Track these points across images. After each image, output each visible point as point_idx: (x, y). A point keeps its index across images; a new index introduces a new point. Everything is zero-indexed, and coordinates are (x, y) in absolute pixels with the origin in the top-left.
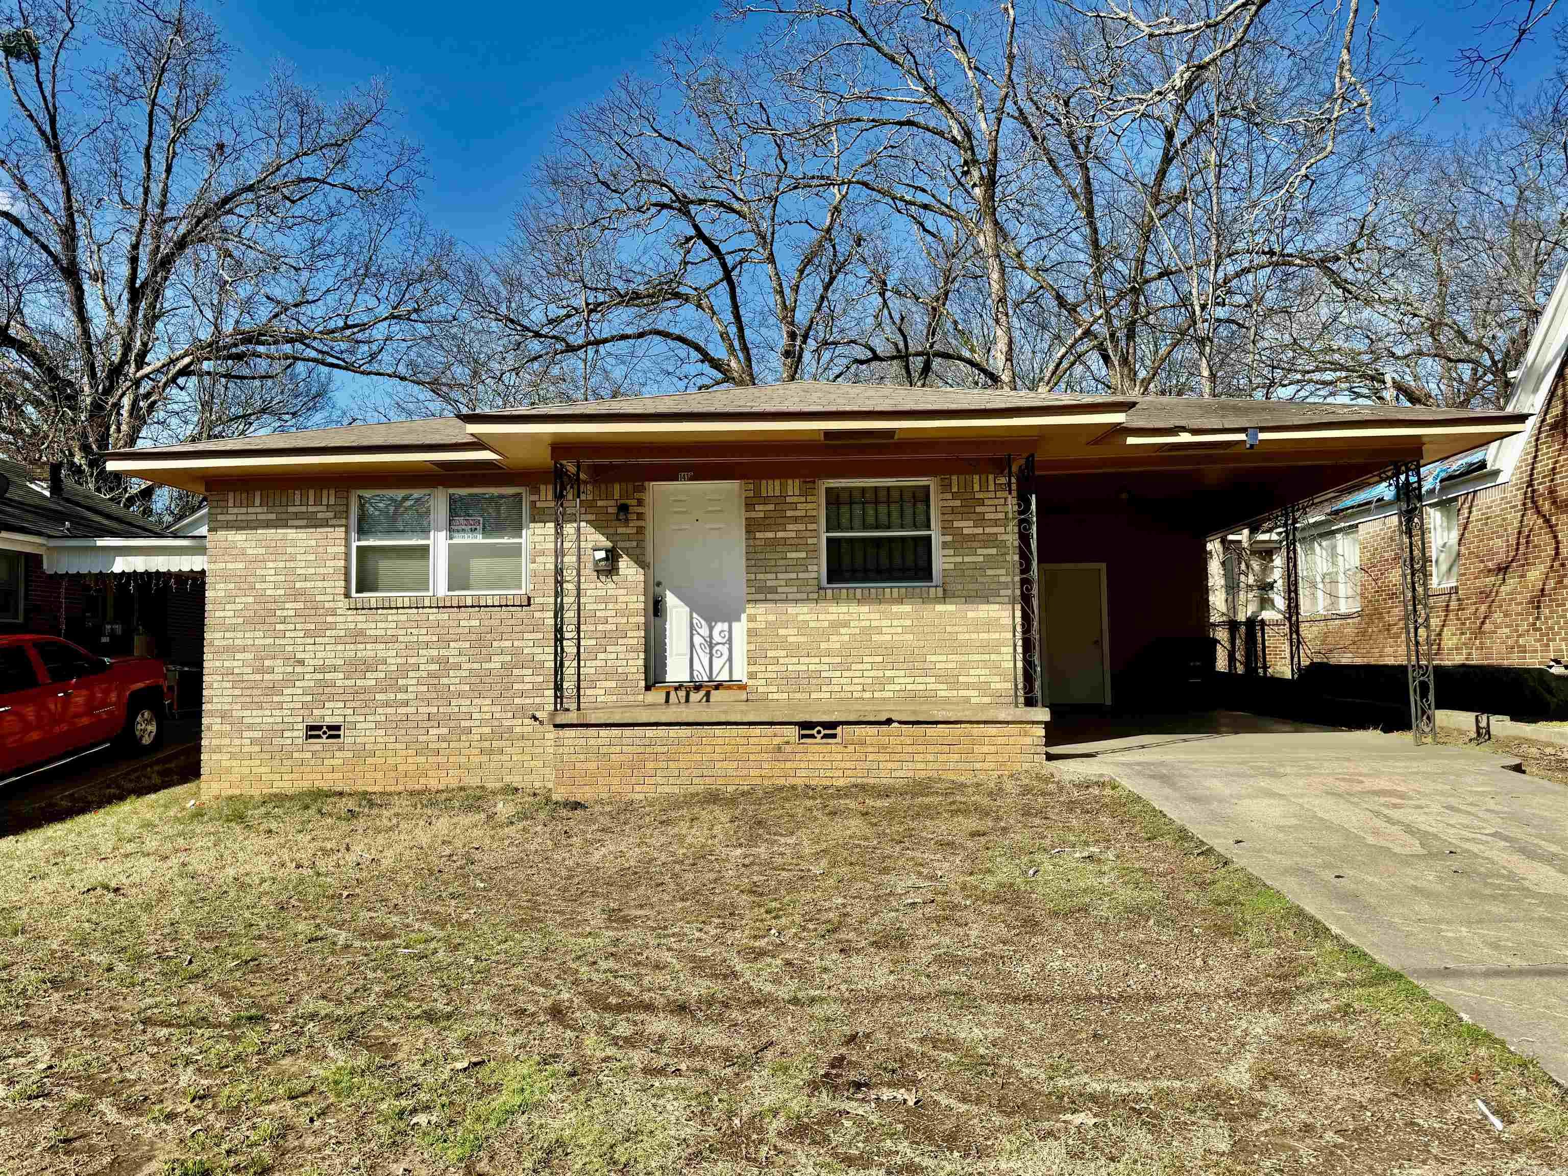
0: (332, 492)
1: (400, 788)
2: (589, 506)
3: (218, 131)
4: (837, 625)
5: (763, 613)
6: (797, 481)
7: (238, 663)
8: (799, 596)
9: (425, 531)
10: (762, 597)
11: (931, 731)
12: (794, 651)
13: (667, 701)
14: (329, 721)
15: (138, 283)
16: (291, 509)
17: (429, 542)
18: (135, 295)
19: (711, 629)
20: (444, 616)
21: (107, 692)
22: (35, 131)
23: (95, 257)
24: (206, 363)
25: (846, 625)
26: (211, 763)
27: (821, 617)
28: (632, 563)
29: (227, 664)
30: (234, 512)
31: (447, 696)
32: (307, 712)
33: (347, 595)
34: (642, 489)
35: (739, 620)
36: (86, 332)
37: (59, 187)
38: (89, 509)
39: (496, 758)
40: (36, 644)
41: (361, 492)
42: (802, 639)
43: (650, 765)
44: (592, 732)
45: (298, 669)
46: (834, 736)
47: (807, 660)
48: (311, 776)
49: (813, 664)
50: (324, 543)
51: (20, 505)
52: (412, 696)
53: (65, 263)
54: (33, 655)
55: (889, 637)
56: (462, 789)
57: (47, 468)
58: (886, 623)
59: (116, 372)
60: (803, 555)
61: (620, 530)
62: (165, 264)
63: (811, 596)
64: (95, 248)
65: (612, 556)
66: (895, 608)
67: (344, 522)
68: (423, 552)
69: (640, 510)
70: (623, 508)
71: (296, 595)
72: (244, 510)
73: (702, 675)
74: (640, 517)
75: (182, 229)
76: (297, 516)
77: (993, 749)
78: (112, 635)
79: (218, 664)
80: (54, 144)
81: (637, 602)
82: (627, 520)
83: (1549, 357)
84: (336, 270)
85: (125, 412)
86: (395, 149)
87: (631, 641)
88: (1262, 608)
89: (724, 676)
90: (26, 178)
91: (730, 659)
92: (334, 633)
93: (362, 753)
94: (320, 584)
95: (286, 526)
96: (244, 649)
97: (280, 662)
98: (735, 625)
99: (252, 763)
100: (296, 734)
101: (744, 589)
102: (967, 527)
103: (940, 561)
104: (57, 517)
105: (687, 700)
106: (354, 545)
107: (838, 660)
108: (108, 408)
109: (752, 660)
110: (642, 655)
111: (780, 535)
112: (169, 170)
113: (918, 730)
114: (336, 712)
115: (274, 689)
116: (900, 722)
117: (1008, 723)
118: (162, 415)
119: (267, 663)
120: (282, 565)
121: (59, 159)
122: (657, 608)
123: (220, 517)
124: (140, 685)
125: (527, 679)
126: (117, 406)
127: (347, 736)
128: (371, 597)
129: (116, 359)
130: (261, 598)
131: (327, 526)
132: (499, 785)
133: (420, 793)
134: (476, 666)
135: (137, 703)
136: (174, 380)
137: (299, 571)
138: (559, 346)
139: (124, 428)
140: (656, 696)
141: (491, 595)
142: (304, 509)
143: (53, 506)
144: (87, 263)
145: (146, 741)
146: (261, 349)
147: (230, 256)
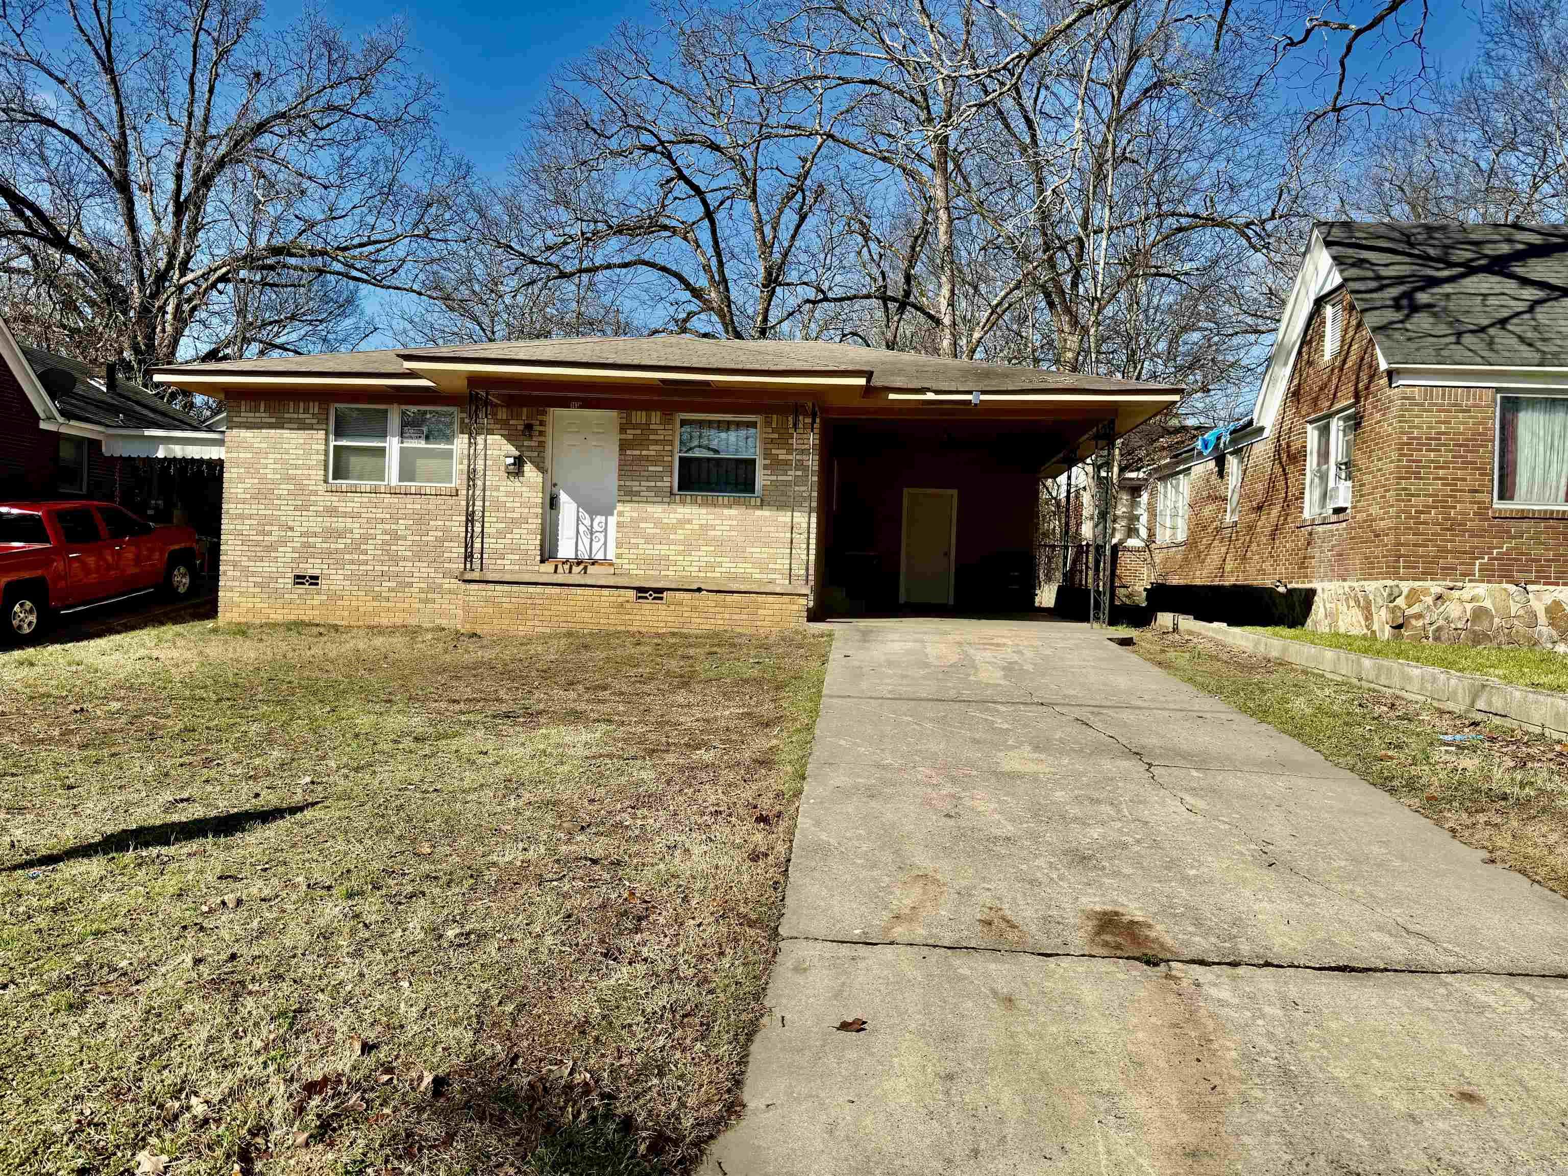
0: (317, 404)
1: (361, 623)
2: (504, 424)
3: (255, 61)
4: (682, 522)
5: (627, 511)
6: (658, 413)
7: (245, 527)
8: (655, 499)
9: (383, 435)
10: (628, 498)
11: (729, 598)
12: (649, 540)
13: (556, 572)
14: (311, 572)
15: (182, 198)
16: (286, 416)
17: (387, 445)
18: (180, 209)
19: (592, 520)
20: (395, 500)
21: (151, 551)
22: (92, 55)
23: (145, 168)
24: (242, 272)
25: (689, 522)
26: (226, 599)
27: (672, 516)
28: (534, 469)
29: (238, 527)
30: (247, 416)
31: (395, 559)
32: (295, 565)
33: (326, 481)
34: (544, 413)
35: (612, 514)
36: (136, 241)
37: (114, 108)
38: (138, 403)
39: (430, 606)
40: (101, 510)
41: (337, 405)
42: (658, 531)
43: (529, 612)
44: (491, 587)
45: (289, 534)
46: (661, 598)
47: (659, 547)
48: (296, 612)
49: (664, 550)
50: (310, 441)
51: (82, 398)
52: (370, 558)
53: (117, 175)
54: (98, 516)
55: (720, 533)
56: (404, 626)
57: (104, 368)
58: (718, 522)
59: (162, 277)
60: (661, 469)
61: (526, 443)
62: (206, 182)
63: (665, 500)
64: (144, 160)
65: (519, 462)
66: (726, 512)
67: (324, 426)
68: (381, 452)
69: (542, 428)
70: (529, 427)
71: (288, 479)
72: (252, 415)
73: (584, 554)
74: (541, 433)
75: (222, 150)
76: (291, 421)
77: (771, 612)
78: (156, 508)
79: (232, 527)
80: (108, 67)
81: (537, 498)
82: (531, 436)
83: (1295, 337)
84: (362, 188)
85: (169, 317)
86: (413, 83)
87: (531, 526)
88: (1129, 536)
89: (600, 556)
90: (84, 98)
91: (605, 543)
92: (315, 508)
93: (335, 597)
94: (306, 472)
95: (283, 428)
96: (250, 517)
97: (276, 528)
98: (609, 518)
99: (255, 600)
100: (287, 580)
101: (615, 492)
102: (782, 455)
103: (762, 478)
104: (114, 410)
105: (570, 572)
106: (332, 444)
107: (682, 548)
108: (154, 310)
109: (619, 545)
110: (539, 537)
111: (644, 453)
112: (211, 91)
113: (721, 596)
114: (316, 566)
115: (272, 547)
116: (708, 591)
117: (782, 594)
118: (204, 315)
119: (267, 528)
120: (279, 456)
121: (113, 81)
122: (553, 503)
123: (235, 419)
124: (176, 547)
125: (454, 550)
126: (162, 309)
127: (323, 584)
128: (343, 483)
129: (162, 265)
130: (263, 480)
131: (312, 429)
132: (431, 625)
133: (374, 627)
134: (418, 538)
135: (176, 559)
136: (214, 286)
137: (291, 462)
138: (554, 273)
139: (168, 328)
140: (549, 567)
141: (429, 487)
142: (296, 416)
143: (109, 400)
144: (137, 174)
145: (182, 590)
146: (292, 261)
147: (264, 177)
